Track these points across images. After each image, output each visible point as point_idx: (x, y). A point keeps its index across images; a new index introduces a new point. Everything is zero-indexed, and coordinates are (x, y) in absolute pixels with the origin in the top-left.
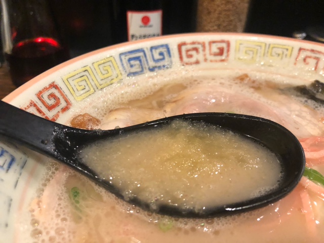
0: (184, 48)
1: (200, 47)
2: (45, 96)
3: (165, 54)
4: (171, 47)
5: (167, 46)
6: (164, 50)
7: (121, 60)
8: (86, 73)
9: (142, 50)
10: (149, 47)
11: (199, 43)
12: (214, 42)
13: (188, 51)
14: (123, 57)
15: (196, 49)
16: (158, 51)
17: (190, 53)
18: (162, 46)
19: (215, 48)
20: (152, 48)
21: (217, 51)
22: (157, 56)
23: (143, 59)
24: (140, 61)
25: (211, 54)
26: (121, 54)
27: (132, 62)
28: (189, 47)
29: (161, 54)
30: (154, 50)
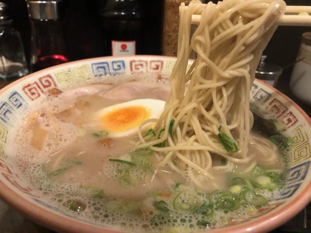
0: (134, 64)
1: (144, 64)
2: (43, 81)
3: (122, 66)
4: (125, 63)
5: (123, 62)
6: (121, 64)
7: (92, 67)
8: (70, 72)
9: (107, 63)
10: (111, 61)
11: (144, 61)
12: (153, 61)
13: (136, 65)
14: (94, 66)
15: (142, 65)
16: (117, 64)
17: (137, 67)
18: (120, 61)
19: (154, 65)
20: (113, 62)
21: (155, 67)
22: (116, 67)
23: (107, 68)
24: (105, 69)
25: (151, 68)
26: (93, 64)
27: (99, 69)
28: (137, 63)
29: (119, 66)
30: (114, 64)
